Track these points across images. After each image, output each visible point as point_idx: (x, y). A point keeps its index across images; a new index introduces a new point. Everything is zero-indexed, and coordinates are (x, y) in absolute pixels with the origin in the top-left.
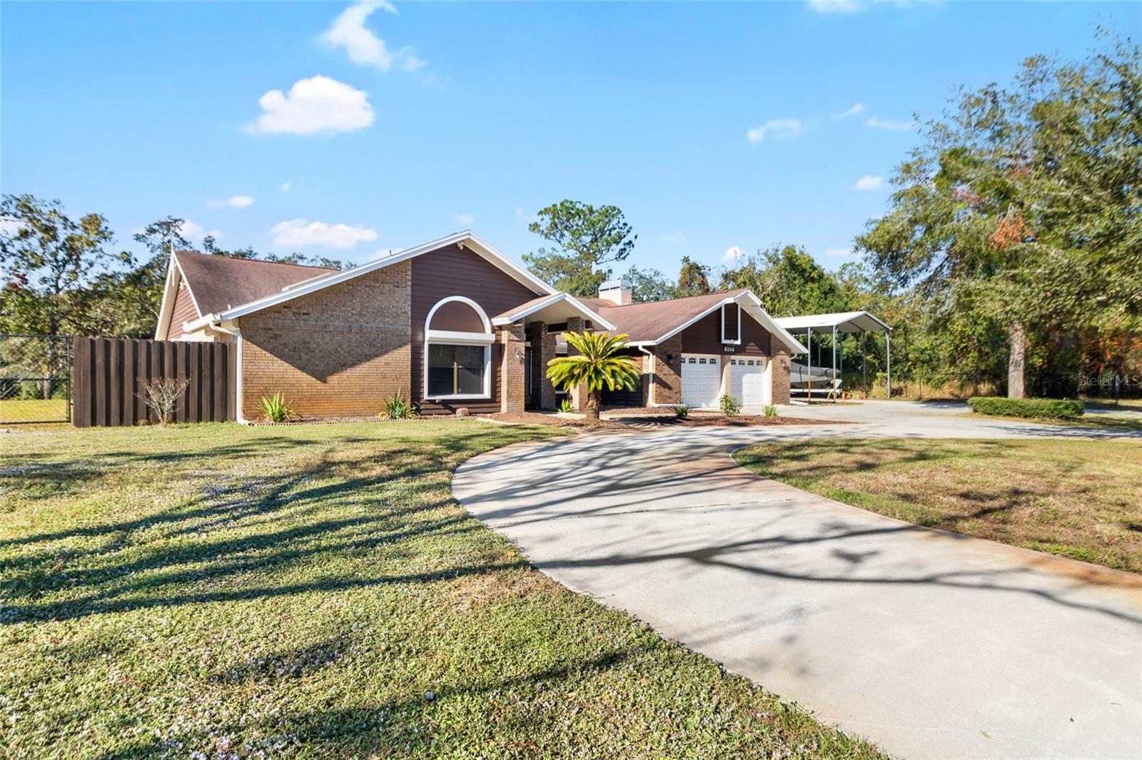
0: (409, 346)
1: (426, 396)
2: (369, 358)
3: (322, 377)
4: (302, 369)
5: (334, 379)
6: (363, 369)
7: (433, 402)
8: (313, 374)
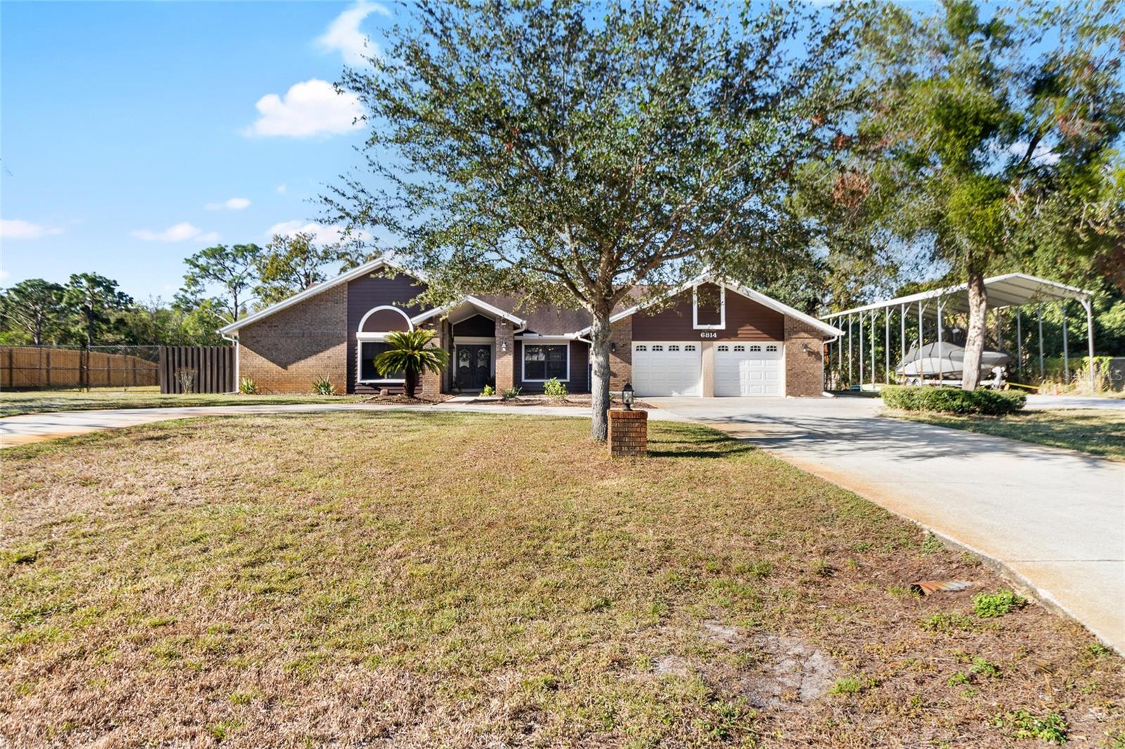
0: (346, 344)
1: (359, 380)
2: (316, 353)
3: (285, 367)
4: (273, 361)
5: (292, 368)
6: (311, 361)
7: (364, 384)
8: (279, 365)
